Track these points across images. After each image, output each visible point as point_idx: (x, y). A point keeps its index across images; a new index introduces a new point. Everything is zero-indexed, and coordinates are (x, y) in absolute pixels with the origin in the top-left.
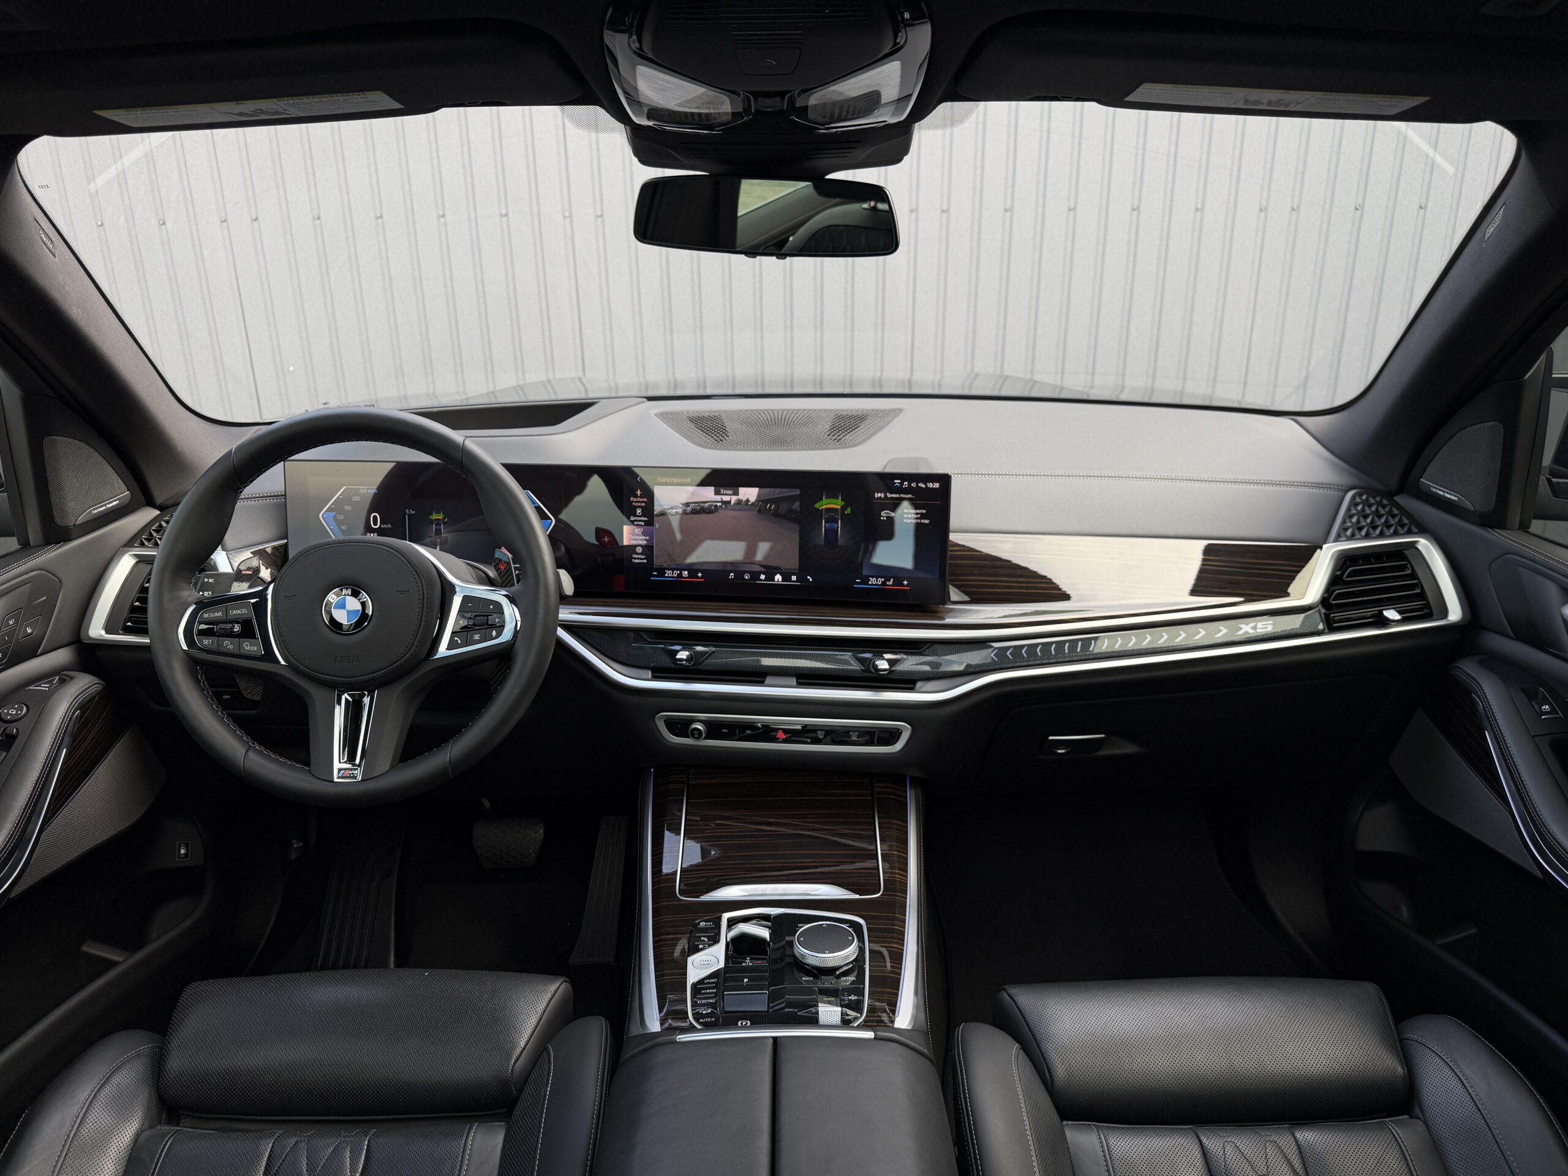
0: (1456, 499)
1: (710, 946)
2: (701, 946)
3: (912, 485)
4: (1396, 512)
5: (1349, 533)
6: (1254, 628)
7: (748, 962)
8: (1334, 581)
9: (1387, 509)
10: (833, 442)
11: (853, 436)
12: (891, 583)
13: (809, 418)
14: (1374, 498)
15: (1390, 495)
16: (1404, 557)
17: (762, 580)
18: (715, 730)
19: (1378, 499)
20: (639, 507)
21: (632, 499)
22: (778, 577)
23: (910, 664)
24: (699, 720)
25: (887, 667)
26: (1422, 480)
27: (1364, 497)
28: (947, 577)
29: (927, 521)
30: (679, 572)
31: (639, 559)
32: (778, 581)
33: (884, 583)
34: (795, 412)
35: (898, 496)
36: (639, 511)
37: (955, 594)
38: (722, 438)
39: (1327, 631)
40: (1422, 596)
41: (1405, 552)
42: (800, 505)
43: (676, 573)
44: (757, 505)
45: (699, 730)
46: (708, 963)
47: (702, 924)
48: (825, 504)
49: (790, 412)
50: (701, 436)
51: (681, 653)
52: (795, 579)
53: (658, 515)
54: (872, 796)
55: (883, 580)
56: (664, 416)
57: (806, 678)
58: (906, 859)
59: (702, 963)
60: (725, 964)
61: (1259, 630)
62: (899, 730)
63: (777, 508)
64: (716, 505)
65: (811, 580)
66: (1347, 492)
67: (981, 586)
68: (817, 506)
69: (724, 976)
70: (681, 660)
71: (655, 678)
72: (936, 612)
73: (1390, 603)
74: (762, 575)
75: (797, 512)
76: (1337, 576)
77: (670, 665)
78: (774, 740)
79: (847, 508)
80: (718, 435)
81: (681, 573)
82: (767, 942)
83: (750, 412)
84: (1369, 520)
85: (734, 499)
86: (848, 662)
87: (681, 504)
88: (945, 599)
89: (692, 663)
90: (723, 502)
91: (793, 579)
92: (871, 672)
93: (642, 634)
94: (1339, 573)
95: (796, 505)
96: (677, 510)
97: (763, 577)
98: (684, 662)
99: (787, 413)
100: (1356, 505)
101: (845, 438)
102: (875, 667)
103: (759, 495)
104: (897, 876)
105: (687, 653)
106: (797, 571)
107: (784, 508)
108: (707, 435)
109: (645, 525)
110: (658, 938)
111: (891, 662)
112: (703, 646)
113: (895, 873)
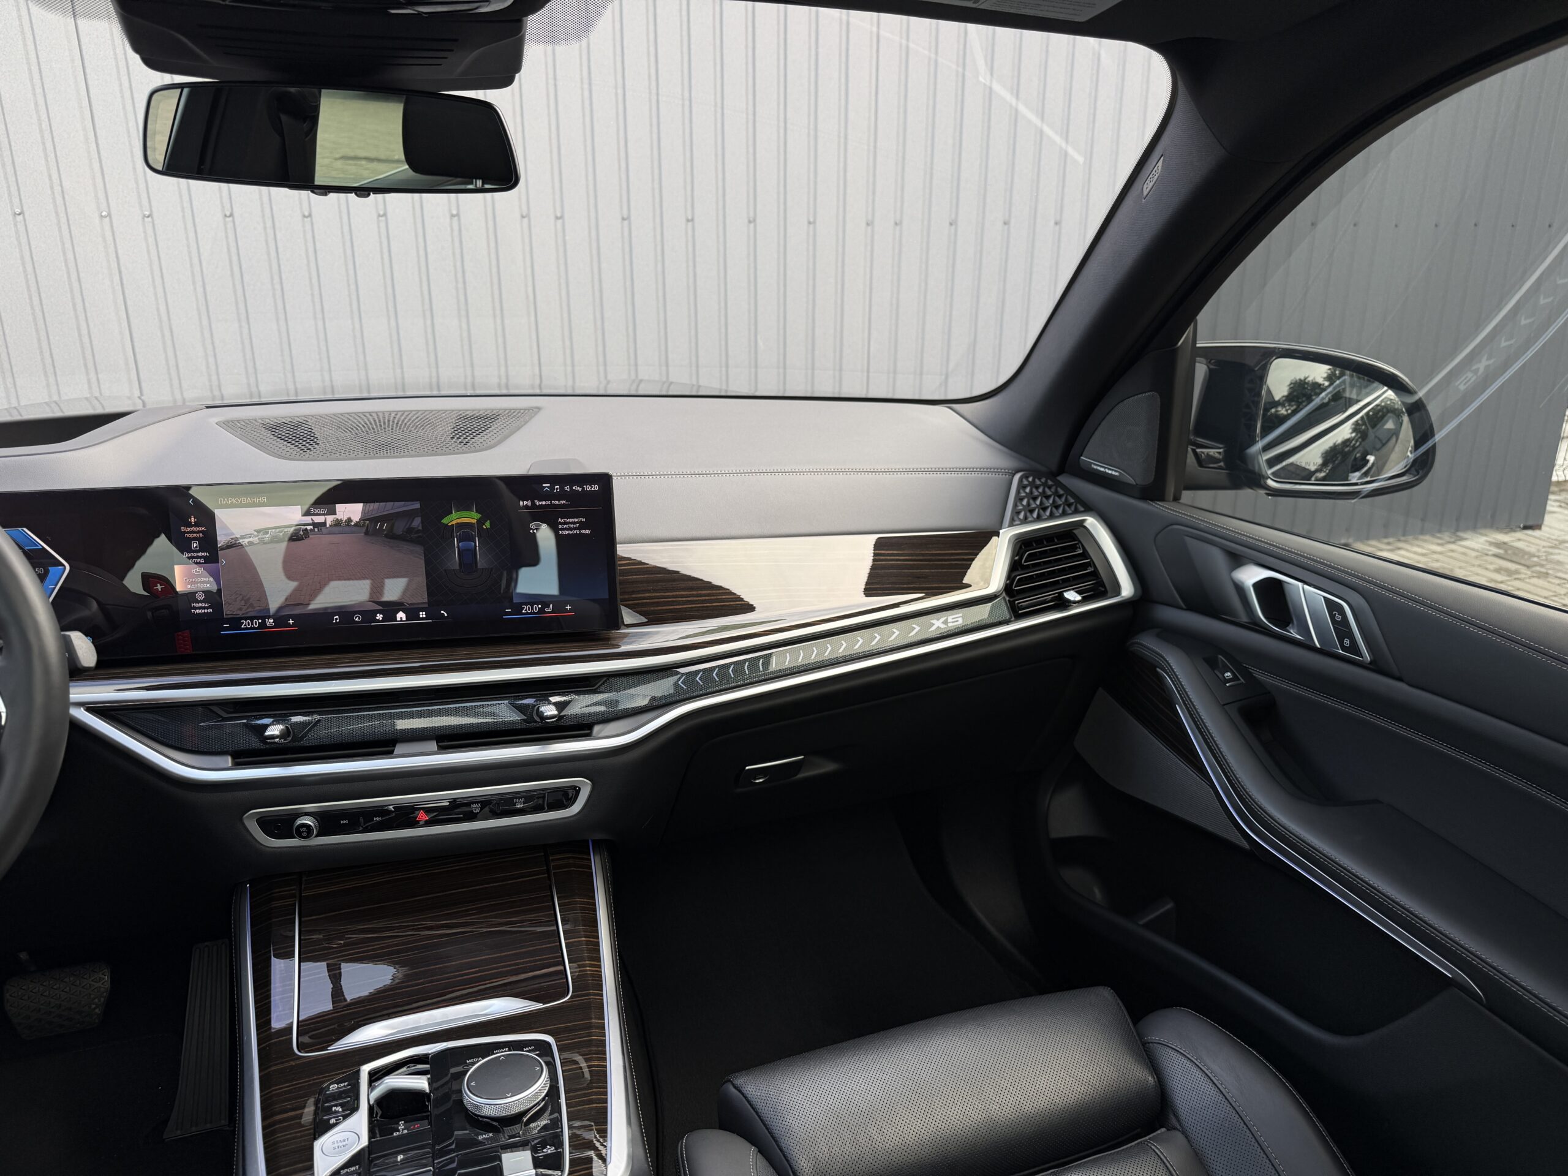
0: (1117, 474)
1: (345, 1117)
2: (333, 1121)
3: (566, 488)
4: (1061, 492)
5: (1022, 516)
6: (946, 622)
7: (402, 1128)
8: (1015, 566)
9: (1053, 490)
10: (460, 446)
11: (485, 439)
12: (550, 610)
13: (424, 420)
14: (1040, 479)
15: (1053, 475)
16: (1074, 538)
17: (379, 621)
18: (329, 823)
19: (1043, 480)
20: (195, 539)
21: (183, 529)
22: (401, 616)
23: (582, 705)
24: (307, 814)
25: (556, 713)
26: (1082, 458)
27: (1030, 479)
28: (619, 597)
29: (588, 532)
30: (260, 621)
31: (200, 609)
32: (401, 620)
33: (541, 611)
34: (406, 413)
35: (549, 503)
36: (195, 545)
37: (628, 616)
38: (310, 447)
39: (1013, 619)
40: (1095, 574)
41: (1074, 531)
42: (422, 522)
43: (257, 623)
44: (364, 525)
45: (308, 826)
46: (344, 1143)
47: (333, 1087)
48: (454, 518)
49: (400, 414)
50: (281, 446)
51: (272, 727)
52: (424, 616)
53: (222, 549)
54: (548, 871)
55: (540, 606)
56: (228, 425)
57: (449, 740)
58: (597, 944)
59: (336, 1145)
60: (370, 1138)
61: (950, 625)
62: (576, 787)
63: (391, 528)
64: (306, 529)
65: (446, 615)
66: (1014, 475)
67: (658, 604)
68: (445, 521)
69: (369, 1157)
70: (272, 737)
71: (238, 765)
72: (608, 639)
73: (1068, 584)
74: (378, 615)
75: (418, 531)
76: (1015, 561)
77: (258, 745)
78: (413, 824)
79: (486, 521)
80: (304, 443)
81: (264, 622)
82: (426, 1094)
83: (346, 415)
84: (1038, 502)
85: (330, 519)
86: (503, 712)
87: (255, 531)
88: (616, 622)
89: (290, 739)
90: (314, 524)
91: (421, 616)
92: (536, 722)
93: (215, 709)
94: (1017, 558)
95: (417, 522)
96: (251, 539)
97: (379, 617)
98: (277, 740)
99: (396, 414)
100: (1024, 487)
101: (473, 440)
102: (540, 715)
103: (364, 512)
104: (588, 968)
105: (281, 727)
106: (427, 606)
107: (400, 527)
108: (289, 444)
109: (205, 563)
110: (267, 1122)
111: (560, 706)
112: (304, 714)
113: (585, 966)
